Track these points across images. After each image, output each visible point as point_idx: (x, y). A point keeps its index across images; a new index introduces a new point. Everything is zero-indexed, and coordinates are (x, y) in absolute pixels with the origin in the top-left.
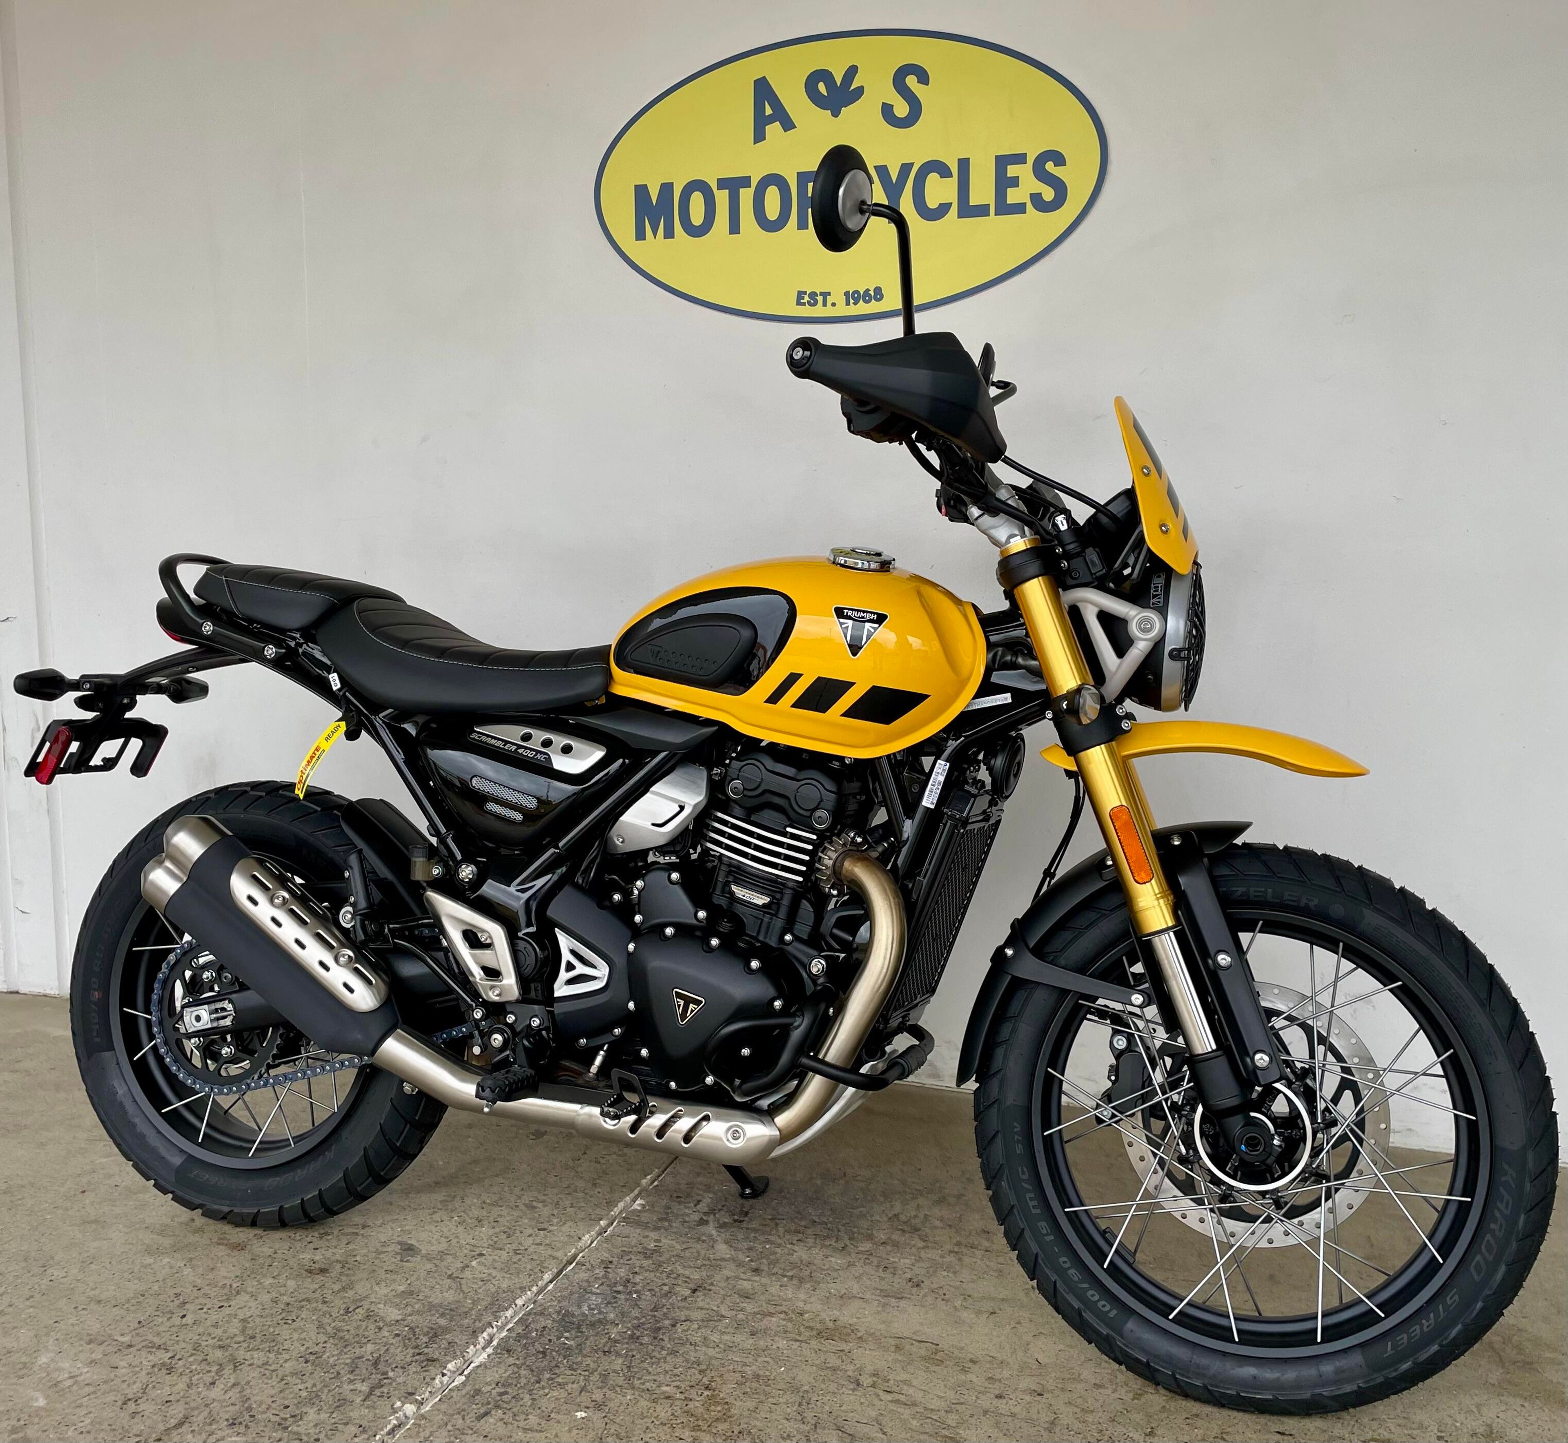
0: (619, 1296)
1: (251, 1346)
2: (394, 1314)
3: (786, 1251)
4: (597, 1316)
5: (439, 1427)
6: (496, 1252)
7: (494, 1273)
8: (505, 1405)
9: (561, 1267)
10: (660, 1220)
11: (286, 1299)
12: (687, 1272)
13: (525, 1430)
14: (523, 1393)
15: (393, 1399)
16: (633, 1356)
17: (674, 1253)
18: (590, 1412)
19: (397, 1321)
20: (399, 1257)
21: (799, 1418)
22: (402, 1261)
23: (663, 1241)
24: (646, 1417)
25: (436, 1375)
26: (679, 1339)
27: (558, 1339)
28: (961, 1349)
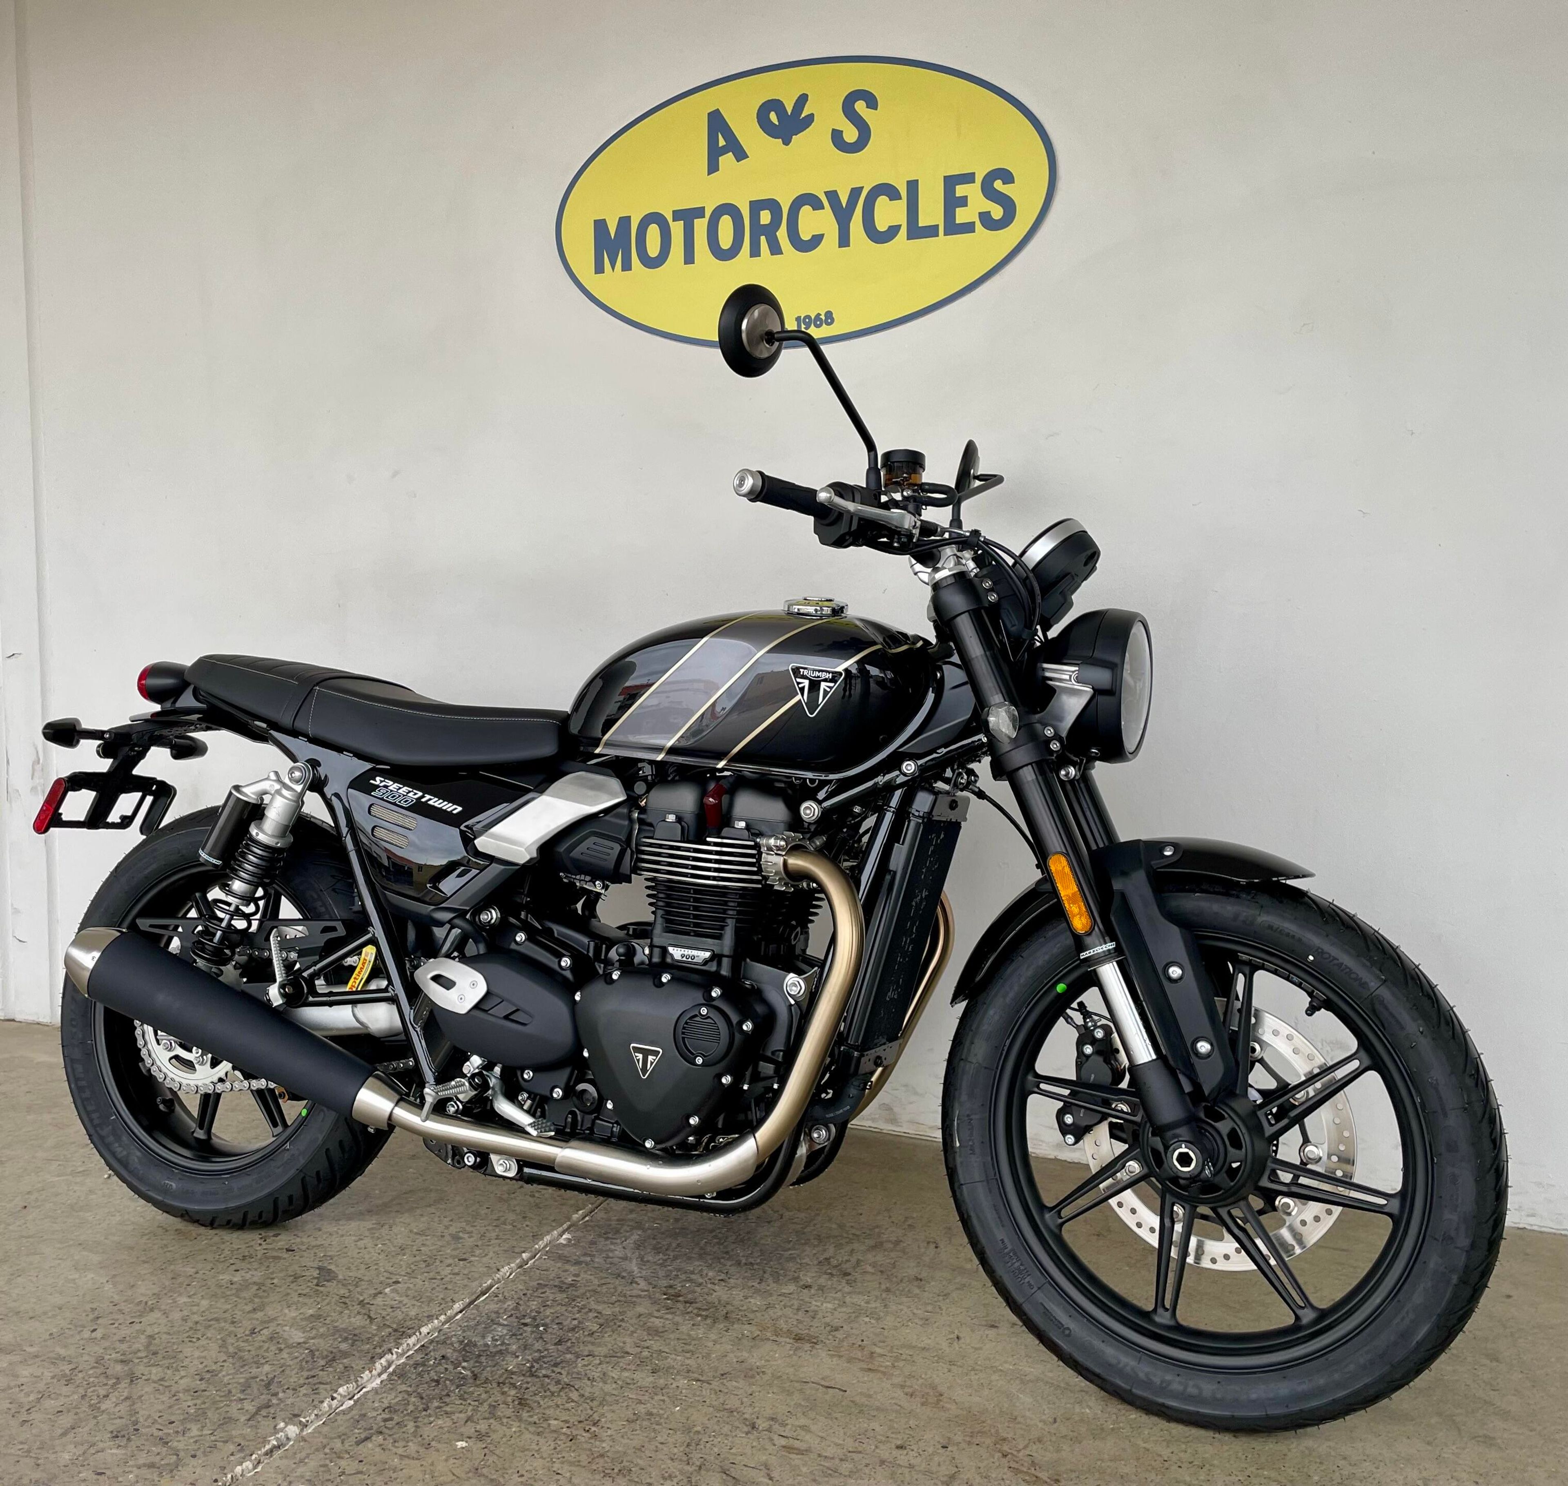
0: (525, 1328)
1: (152, 1362)
2: (298, 1336)
3: (706, 1290)
4: (500, 1347)
5: (317, 1450)
6: (412, 1280)
7: (405, 1300)
8: (387, 1431)
9: (474, 1297)
10: (585, 1255)
11: (196, 1318)
12: (600, 1308)
13: (402, 1457)
14: (408, 1420)
15: (278, 1419)
16: (527, 1388)
17: (590, 1288)
18: (471, 1442)
19: (299, 1344)
20: (315, 1281)
21: (685, 1458)
22: (317, 1285)
23: (582, 1275)
24: (528, 1450)
25: (326, 1398)
26: (578, 1374)
27: (455, 1368)
28: (869, 1396)
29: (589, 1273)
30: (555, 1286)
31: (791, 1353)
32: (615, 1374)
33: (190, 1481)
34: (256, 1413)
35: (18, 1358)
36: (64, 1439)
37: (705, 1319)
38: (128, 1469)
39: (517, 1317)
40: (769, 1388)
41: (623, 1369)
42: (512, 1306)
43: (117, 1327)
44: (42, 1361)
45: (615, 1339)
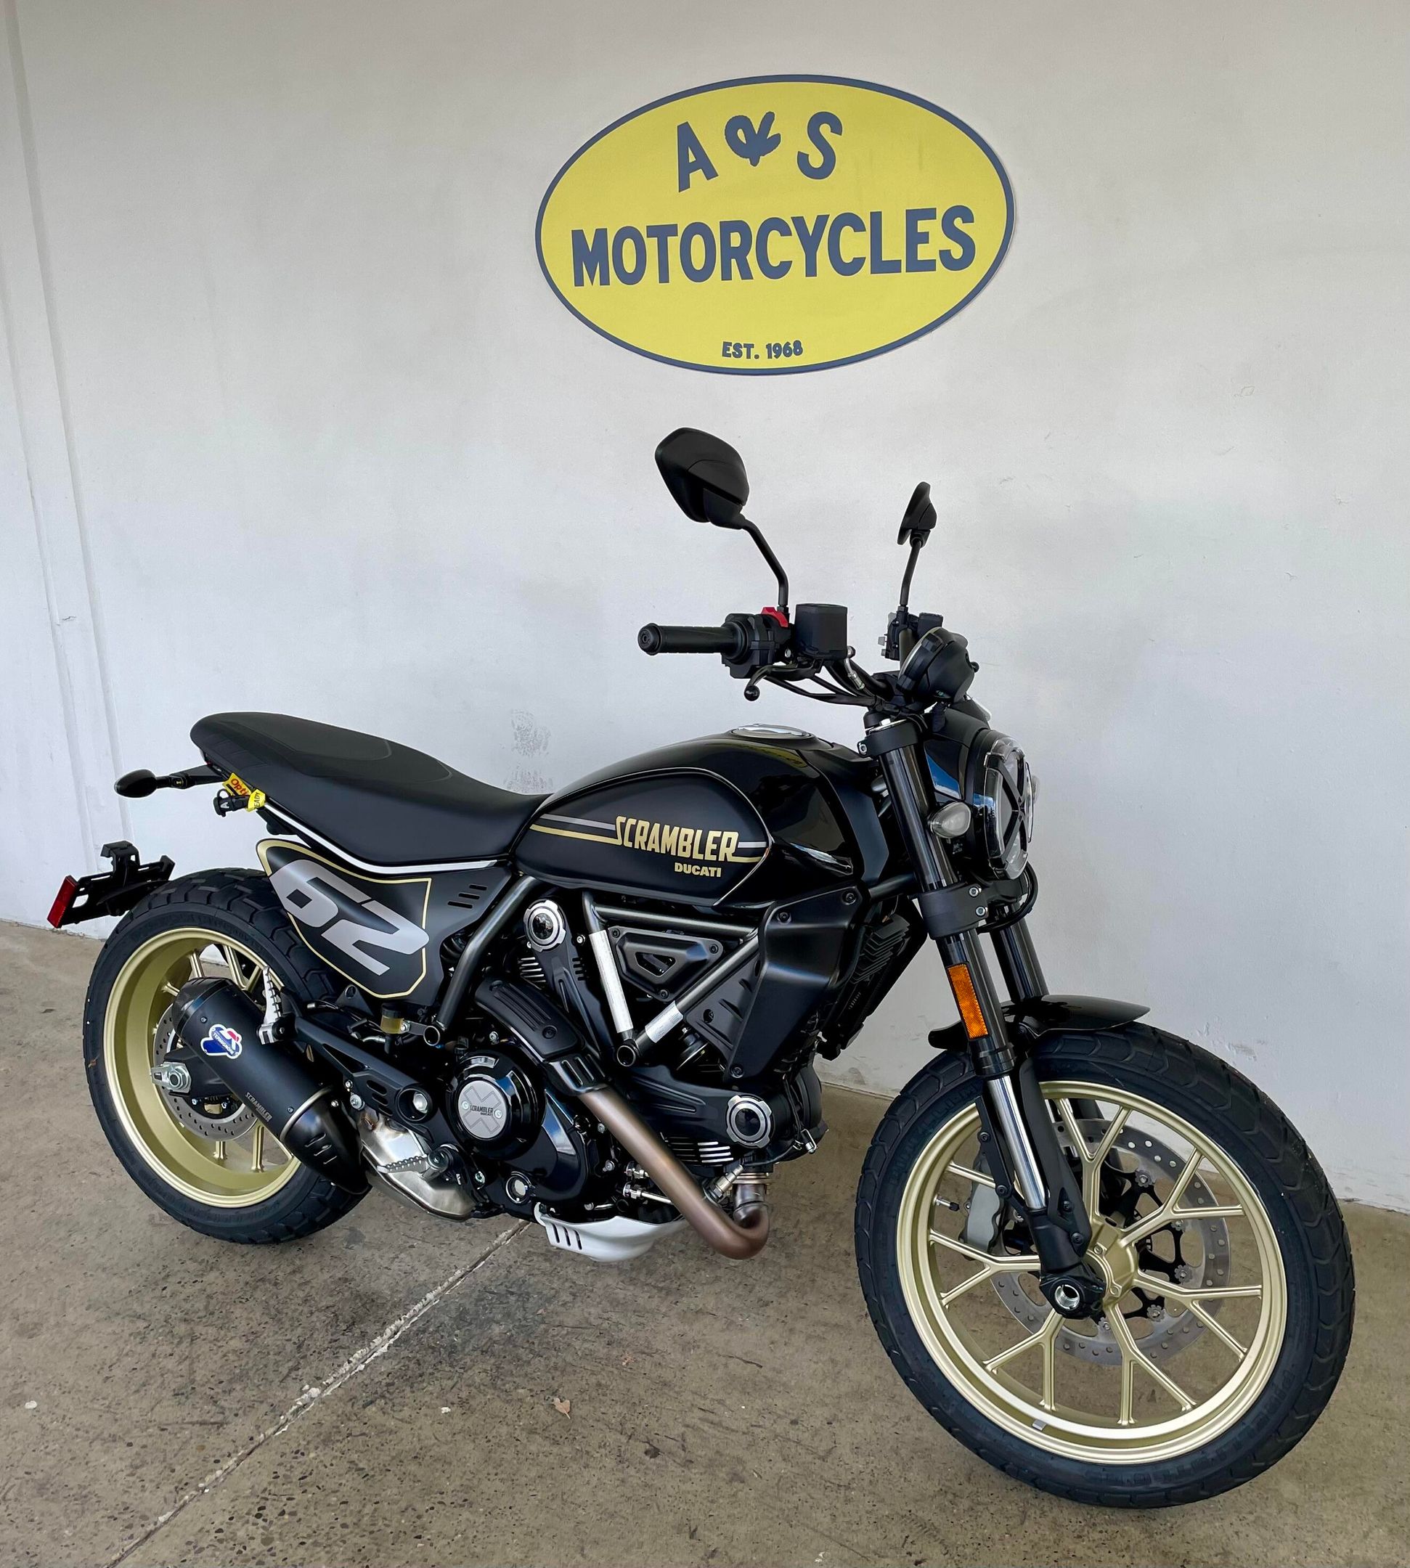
2: (326, 1300)
3: (666, 1261)
4: (488, 1315)
5: (333, 1412)
7: (418, 1265)
8: (387, 1395)
9: (474, 1263)
11: (248, 1279)
12: (575, 1277)
13: (398, 1420)
14: (406, 1385)
15: (305, 1382)
16: (505, 1357)
18: (454, 1409)
19: (327, 1308)
20: (345, 1244)
21: (619, 1428)
22: (347, 1247)
24: (498, 1416)
25: (344, 1362)
26: (548, 1343)
27: (449, 1335)
28: (780, 1372)
30: (542, 1254)
31: (725, 1327)
33: (232, 1438)
34: (287, 1376)
35: (103, 1315)
36: (137, 1395)
37: (661, 1291)
38: (184, 1426)
39: (506, 1286)
40: (699, 1362)
41: (585, 1341)
42: (503, 1274)
43: (183, 1286)
44: (123, 1318)
45: (583, 1310)
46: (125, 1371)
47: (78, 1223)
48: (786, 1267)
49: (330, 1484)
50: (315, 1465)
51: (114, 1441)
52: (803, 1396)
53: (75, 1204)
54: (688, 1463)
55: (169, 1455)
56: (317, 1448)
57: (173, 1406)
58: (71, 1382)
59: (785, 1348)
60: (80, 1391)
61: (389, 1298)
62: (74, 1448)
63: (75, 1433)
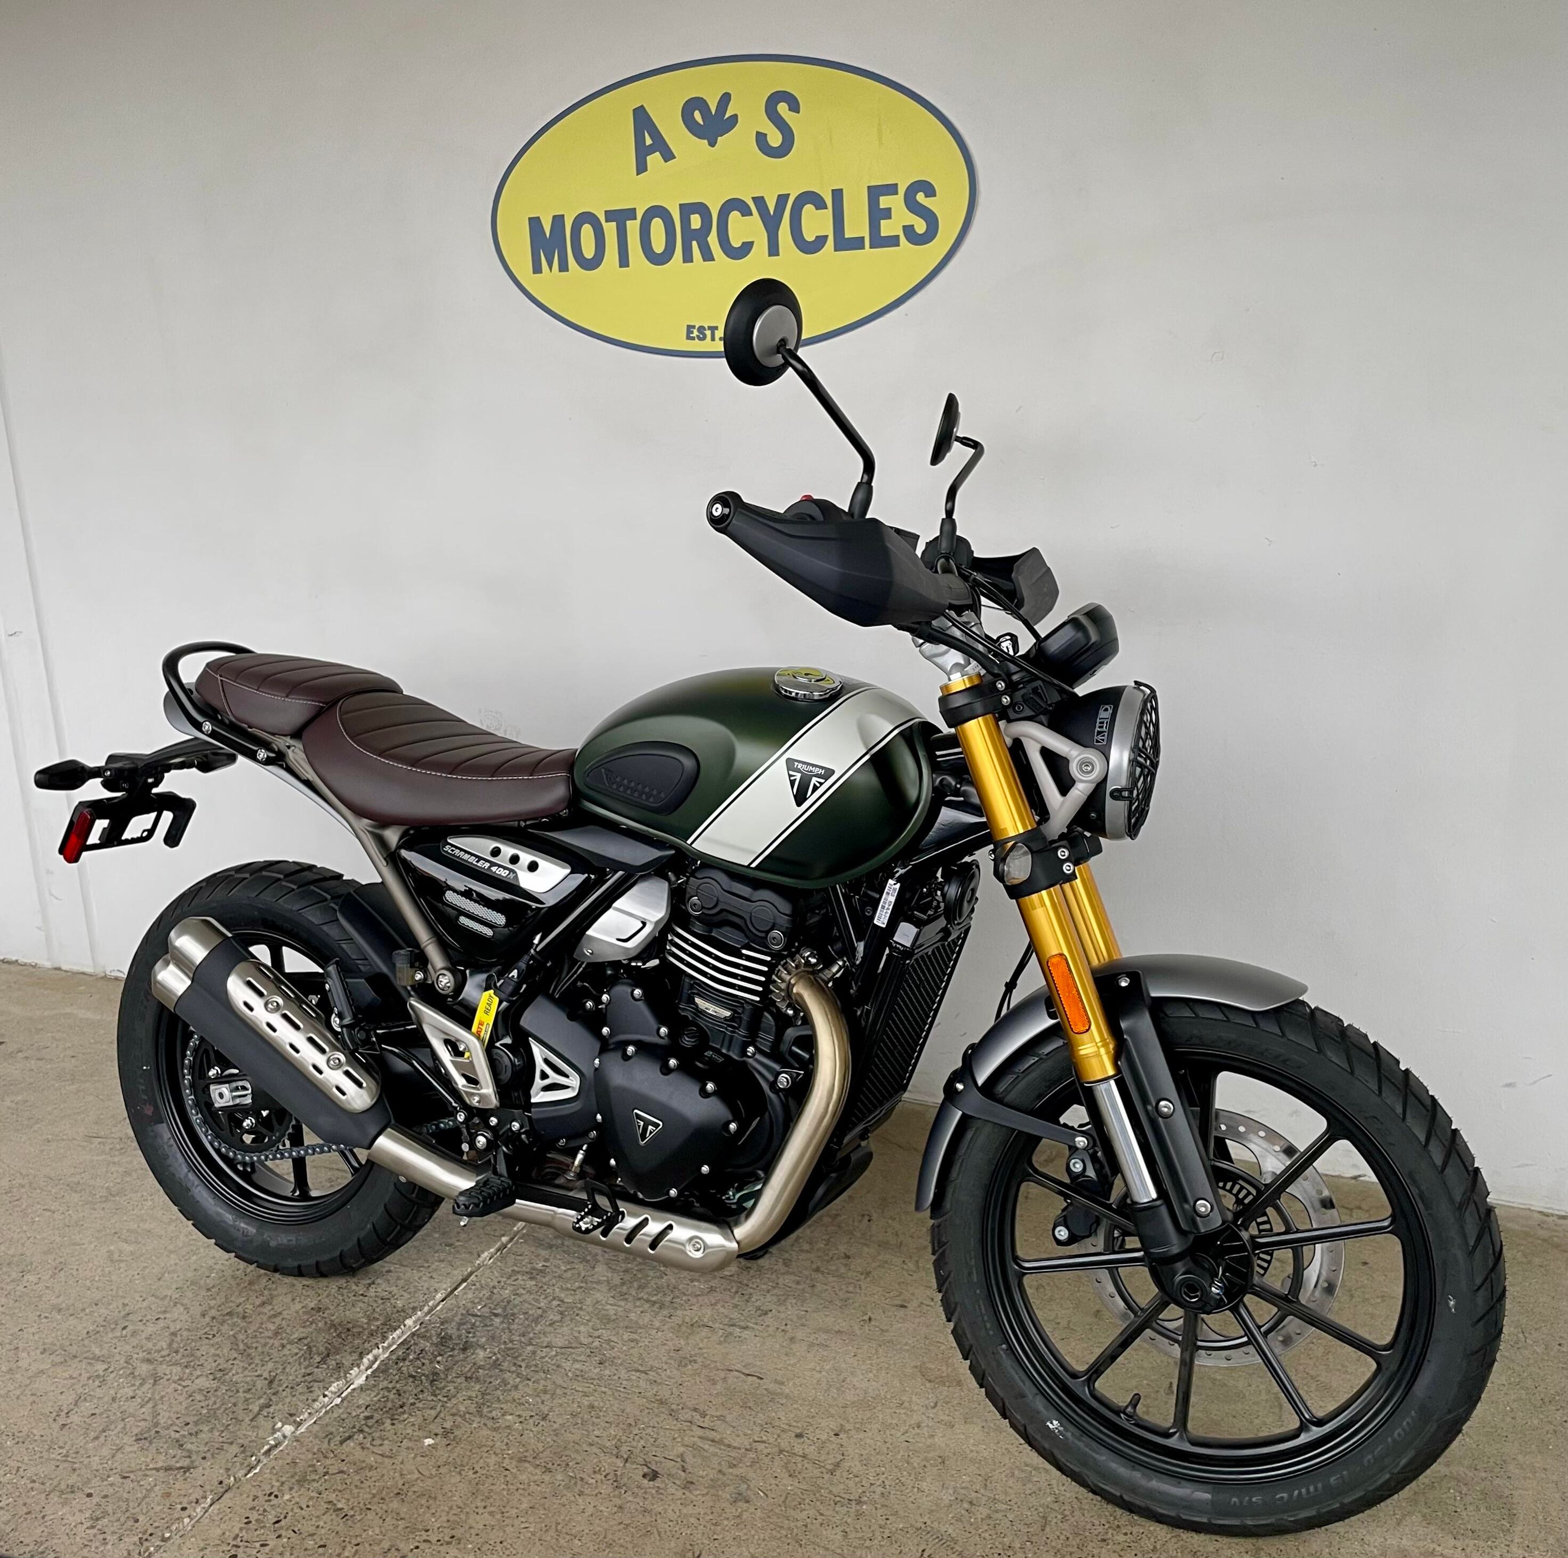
0: (496, 1319)
5: (307, 1450)
8: (366, 1429)
9: (454, 1285)
11: (213, 1313)
13: (378, 1455)
14: (386, 1417)
15: (276, 1419)
18: (438, 1440)
21: (615, 1451)
23: (551, 1260)
24: (485, 1446)
25: (319, 1396)
26: (536, 1366)
27: (431, 1363)
28: (782, 1383)
29: (558, 1257)
30: (527, 1273)
31: (722, 1339)
32: (567, 1365)
33: (200, 1483)
34: (259, 1413)
35: (59, 1359)
36: (97, 1442)
37: (653, 1305)
38: (148, 1473)
39: (490, 1308)
40: (697, 1377)
41: (575, 1361)
42: (487, 1295)
43: (145, 1324)
44: (80, 1361)
45: (572, 1329)
46: (83, 1416)
47: (31, 1264)
48: (784, 1274)
49: (307, 1527)
50: (290, 1508)
51: (72, 1492)
52: (807, 1408)
53: (28, 1243)
54: (688, 1485)
55: (131, 1504)
56: (291, 1489)
57: (135, 1452)
58: (24, 1434)
59: (786, 1358)
60: (35, 1441)
61: (365, 1326)
62: (28, 1501)
63: (30, 1486)
